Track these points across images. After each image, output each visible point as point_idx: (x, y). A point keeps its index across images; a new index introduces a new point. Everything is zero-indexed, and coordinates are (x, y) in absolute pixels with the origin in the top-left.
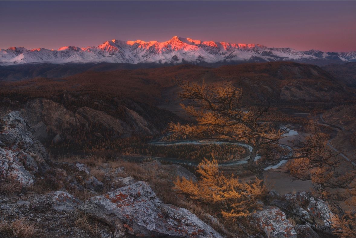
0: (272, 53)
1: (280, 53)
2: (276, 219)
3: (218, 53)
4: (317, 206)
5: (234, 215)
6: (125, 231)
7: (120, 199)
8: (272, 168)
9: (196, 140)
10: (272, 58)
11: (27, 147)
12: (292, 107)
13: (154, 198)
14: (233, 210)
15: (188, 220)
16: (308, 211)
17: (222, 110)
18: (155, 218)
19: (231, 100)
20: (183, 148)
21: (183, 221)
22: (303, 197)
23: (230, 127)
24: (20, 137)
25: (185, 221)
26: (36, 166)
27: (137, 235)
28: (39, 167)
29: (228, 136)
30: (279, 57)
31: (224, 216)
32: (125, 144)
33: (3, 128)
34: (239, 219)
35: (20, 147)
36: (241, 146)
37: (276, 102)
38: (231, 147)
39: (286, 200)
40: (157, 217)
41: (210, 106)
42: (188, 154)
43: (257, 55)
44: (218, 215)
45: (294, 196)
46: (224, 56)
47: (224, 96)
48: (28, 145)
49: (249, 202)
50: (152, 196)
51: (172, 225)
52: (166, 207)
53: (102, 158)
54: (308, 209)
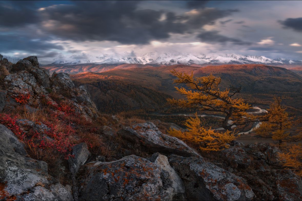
0: (247, 59)
1: (253, 59)
2: (237, 153)
3: (205, 58)
4: (273, 151)
5: (208, 149)
6: (140, 144)
7: (137, 129)
8: (244, 134)
9: (186, 113)
10: (247, 62)
11: (88, 105)
12: (264, 94)
13: (158, 130)
14: (208, 147)
15: (177, 142)
16: (265, 154)
17: (205, 90)
18: (158, 139)
19: (212, 84)
20: (176, 118)
21: (175, 142)
22: (262, 146)
23: (211, 101)
24: (85, 99)
25: (176, 142)
26: (92, 114)
27: (147, 146)
28: (93, 115)
29: (209, 107)
30: (253, 62)
31: (201, 150)
32: (135, 114)
33: (78, 93)
34: (211, 151)
35: (85, 104)
36: (221, 118)
37: (251, 91)
38: (213, 119)
39: (249, 147)
40: (159, 139)
41: (197, 87)
42: (179, 122)
43: (235, 60)
44: (197, 149)
45: (256, 145)
46: (209, 60)
47: (207, 82)
48: (89, 103)
49: (220, 143)
50: (156, 129)
51: (168, 143)
52: (165, 135)
53: (123, 117)
54: (265, 153)
